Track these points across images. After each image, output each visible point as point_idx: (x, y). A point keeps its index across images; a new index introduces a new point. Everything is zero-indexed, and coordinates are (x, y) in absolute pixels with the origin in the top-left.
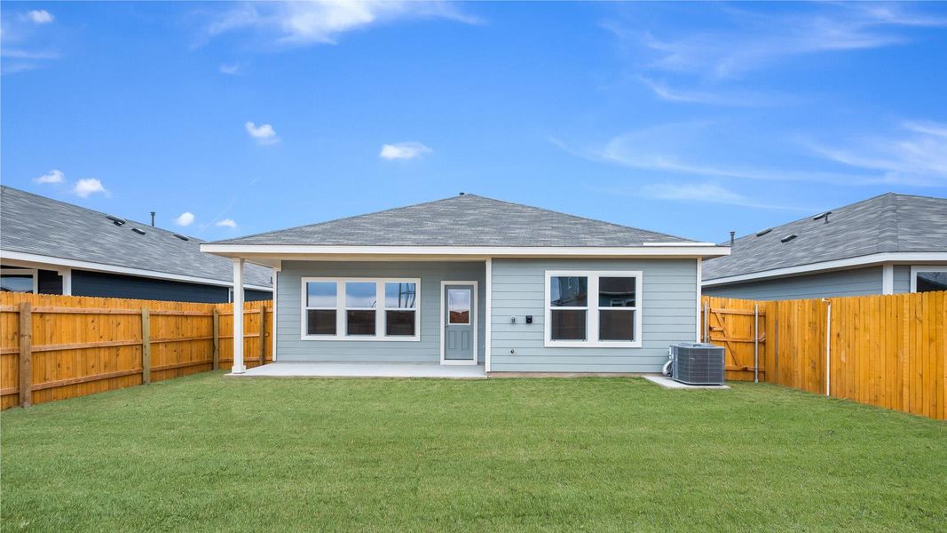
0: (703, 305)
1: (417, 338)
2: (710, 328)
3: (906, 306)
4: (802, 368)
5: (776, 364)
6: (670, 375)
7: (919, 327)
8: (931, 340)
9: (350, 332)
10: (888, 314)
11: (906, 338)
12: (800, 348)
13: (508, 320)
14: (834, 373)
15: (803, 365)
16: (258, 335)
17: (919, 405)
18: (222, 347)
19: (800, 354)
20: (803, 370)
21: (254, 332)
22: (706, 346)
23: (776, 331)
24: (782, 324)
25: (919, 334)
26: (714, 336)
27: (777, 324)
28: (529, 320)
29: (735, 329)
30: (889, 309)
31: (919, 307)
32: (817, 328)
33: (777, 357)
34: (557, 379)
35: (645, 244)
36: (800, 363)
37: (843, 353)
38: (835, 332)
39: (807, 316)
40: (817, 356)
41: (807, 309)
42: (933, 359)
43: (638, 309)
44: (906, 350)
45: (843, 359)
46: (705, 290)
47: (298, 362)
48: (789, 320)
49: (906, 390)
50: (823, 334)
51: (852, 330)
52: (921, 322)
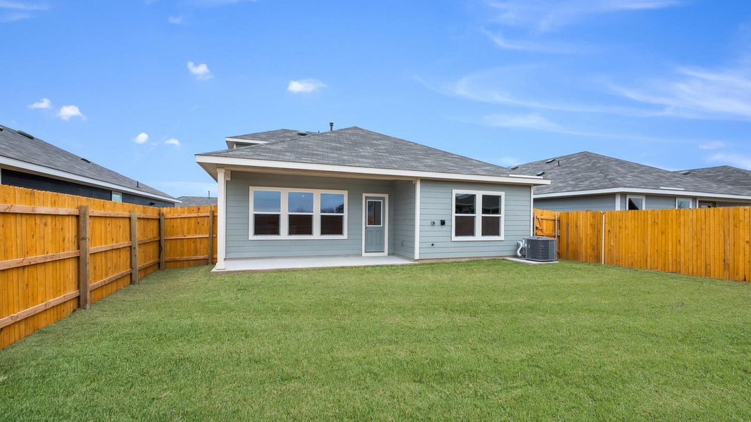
0: (534, 214)
1: (345, 236)
2: (537, 228)
3: (649, 216)
4: (585, 248)
5: (568, 248)
6: (523, 256)
7: (656, 226)
8: (662, 233)
9: (291, 232)
10: (639, 221)
11: (649, 233)
12: (584, 238)
13: (429, 223)
14: (607, 251)
15: (586, 248)
16: (207, 236)
17: (656, 266)
18: (168, 248)
19: (584, 242)
20: (586, 252)
21: (202, 234)
22: (535, 238)
23: (568, 229)
24: (572, 224)
25: (656, 230)
26: (539, 233)
27: (568, 225)
28: (443, 223)
29: (547, 228)
30: (640, 218)
31: (656, 217)
32: (596, 228)
33: (568, 245)
34: (459, 262)
35: (510, 175)
36: (584, 248)
37: (612, 241)
38: (607, 230)
39: (589, 221)
40: (595, 242)
41: (589, 216)
42: (663, 242)
43: (502, 215)
44: (649, 238)
45: (612, 244)
46: (536, 200)
47: (246, 258)
48: (576, 223)
49: (649, 258)
50: (599, 231)
51: (618, 229)
52: (657, 224)
